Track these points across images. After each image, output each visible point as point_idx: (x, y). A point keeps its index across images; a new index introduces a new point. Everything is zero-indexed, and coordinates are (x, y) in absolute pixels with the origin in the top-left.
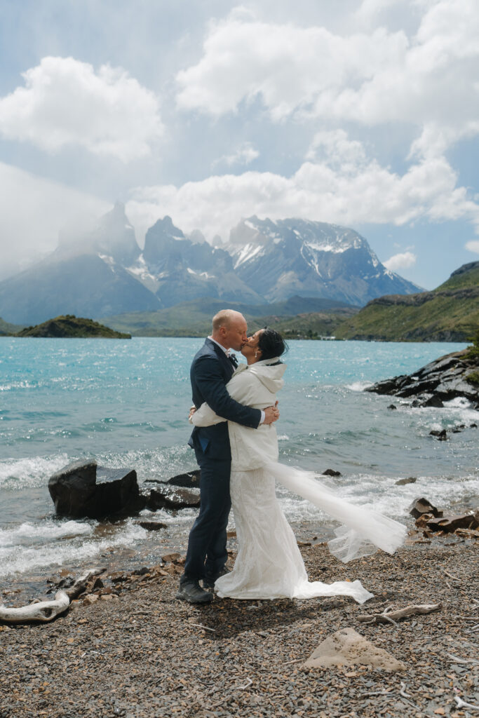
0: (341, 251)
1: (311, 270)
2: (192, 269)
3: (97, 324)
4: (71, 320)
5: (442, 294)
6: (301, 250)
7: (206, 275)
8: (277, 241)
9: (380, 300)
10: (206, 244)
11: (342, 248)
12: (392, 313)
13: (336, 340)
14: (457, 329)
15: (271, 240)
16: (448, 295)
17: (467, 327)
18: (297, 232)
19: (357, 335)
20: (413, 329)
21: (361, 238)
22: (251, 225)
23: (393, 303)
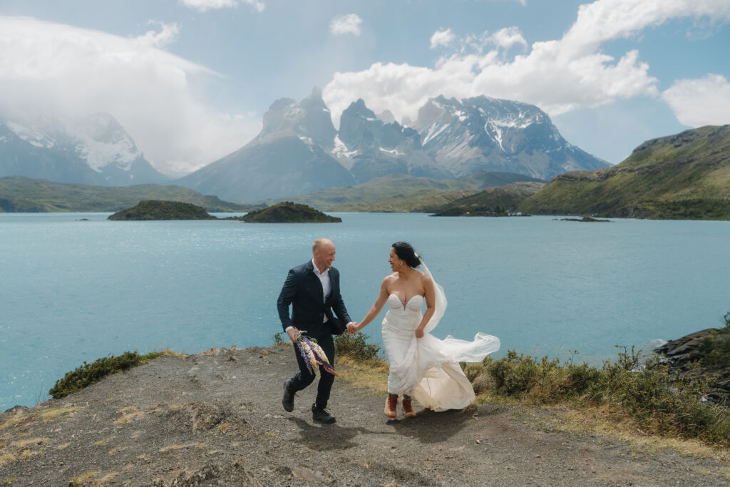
0: (524, 126)
1: (495, 145)
2: (383, 147)
3: (312, 209)
4: (291, 207)
5: (624, 170)
6: (486, 126)
7: (395, 152)
8: (462, 119)
9: (563, 176)
10: (396, 123)
11: (525, 123)
12: (575, 189)
13: (522, 215)
14: (640, 206)
15: (457, 118)
16: (631, 171)
17: (650, 203)
18: (481, 110)
19: (542, 210)
20: (596, 204)
21: (543, 114)
22: (438, 105)
23: (576, 179)
